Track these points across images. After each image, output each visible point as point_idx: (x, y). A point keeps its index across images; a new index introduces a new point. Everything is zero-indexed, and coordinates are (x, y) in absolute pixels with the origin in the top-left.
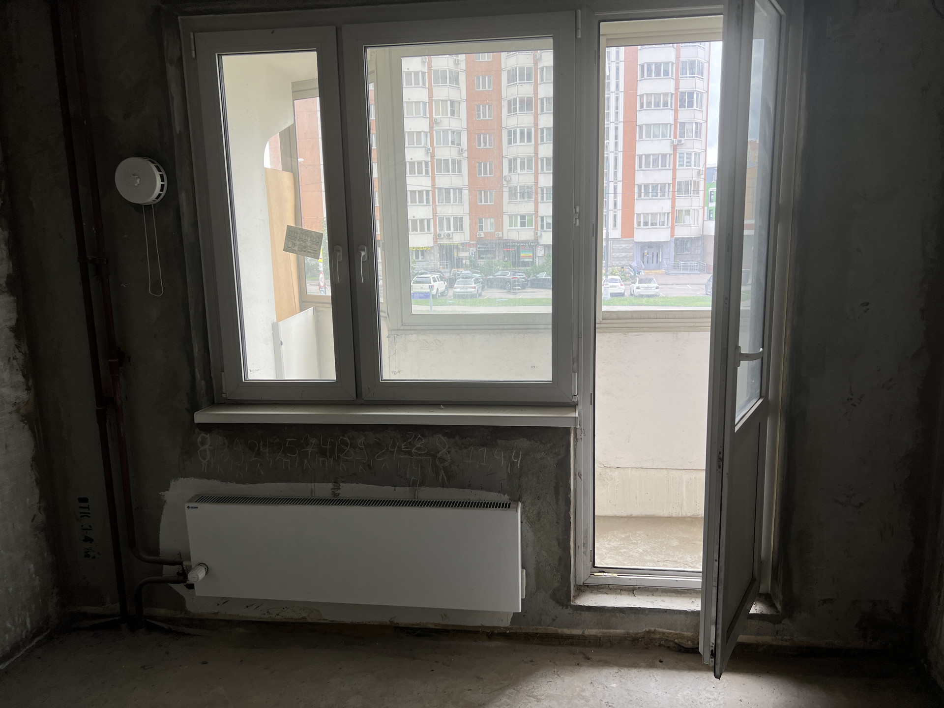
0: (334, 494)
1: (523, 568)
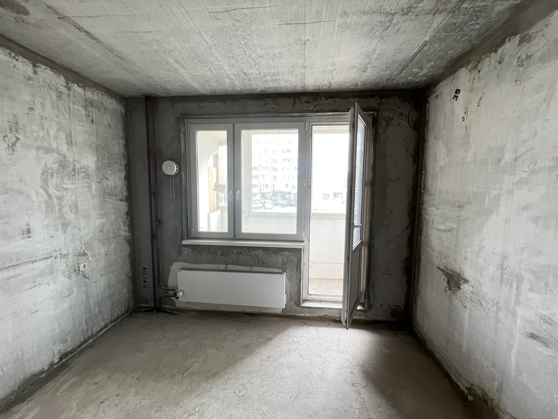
0: (226, 268)
1: (286, 293)
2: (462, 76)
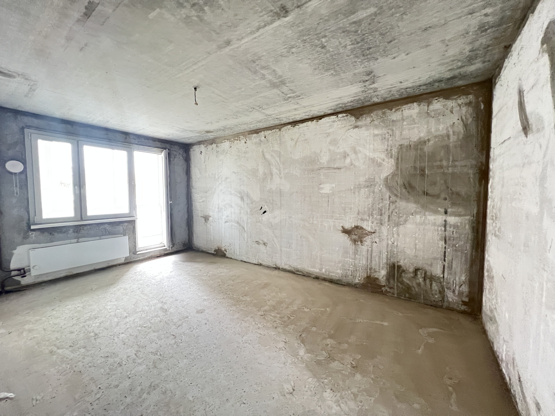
0: (77, 241)
2: (202, 147)
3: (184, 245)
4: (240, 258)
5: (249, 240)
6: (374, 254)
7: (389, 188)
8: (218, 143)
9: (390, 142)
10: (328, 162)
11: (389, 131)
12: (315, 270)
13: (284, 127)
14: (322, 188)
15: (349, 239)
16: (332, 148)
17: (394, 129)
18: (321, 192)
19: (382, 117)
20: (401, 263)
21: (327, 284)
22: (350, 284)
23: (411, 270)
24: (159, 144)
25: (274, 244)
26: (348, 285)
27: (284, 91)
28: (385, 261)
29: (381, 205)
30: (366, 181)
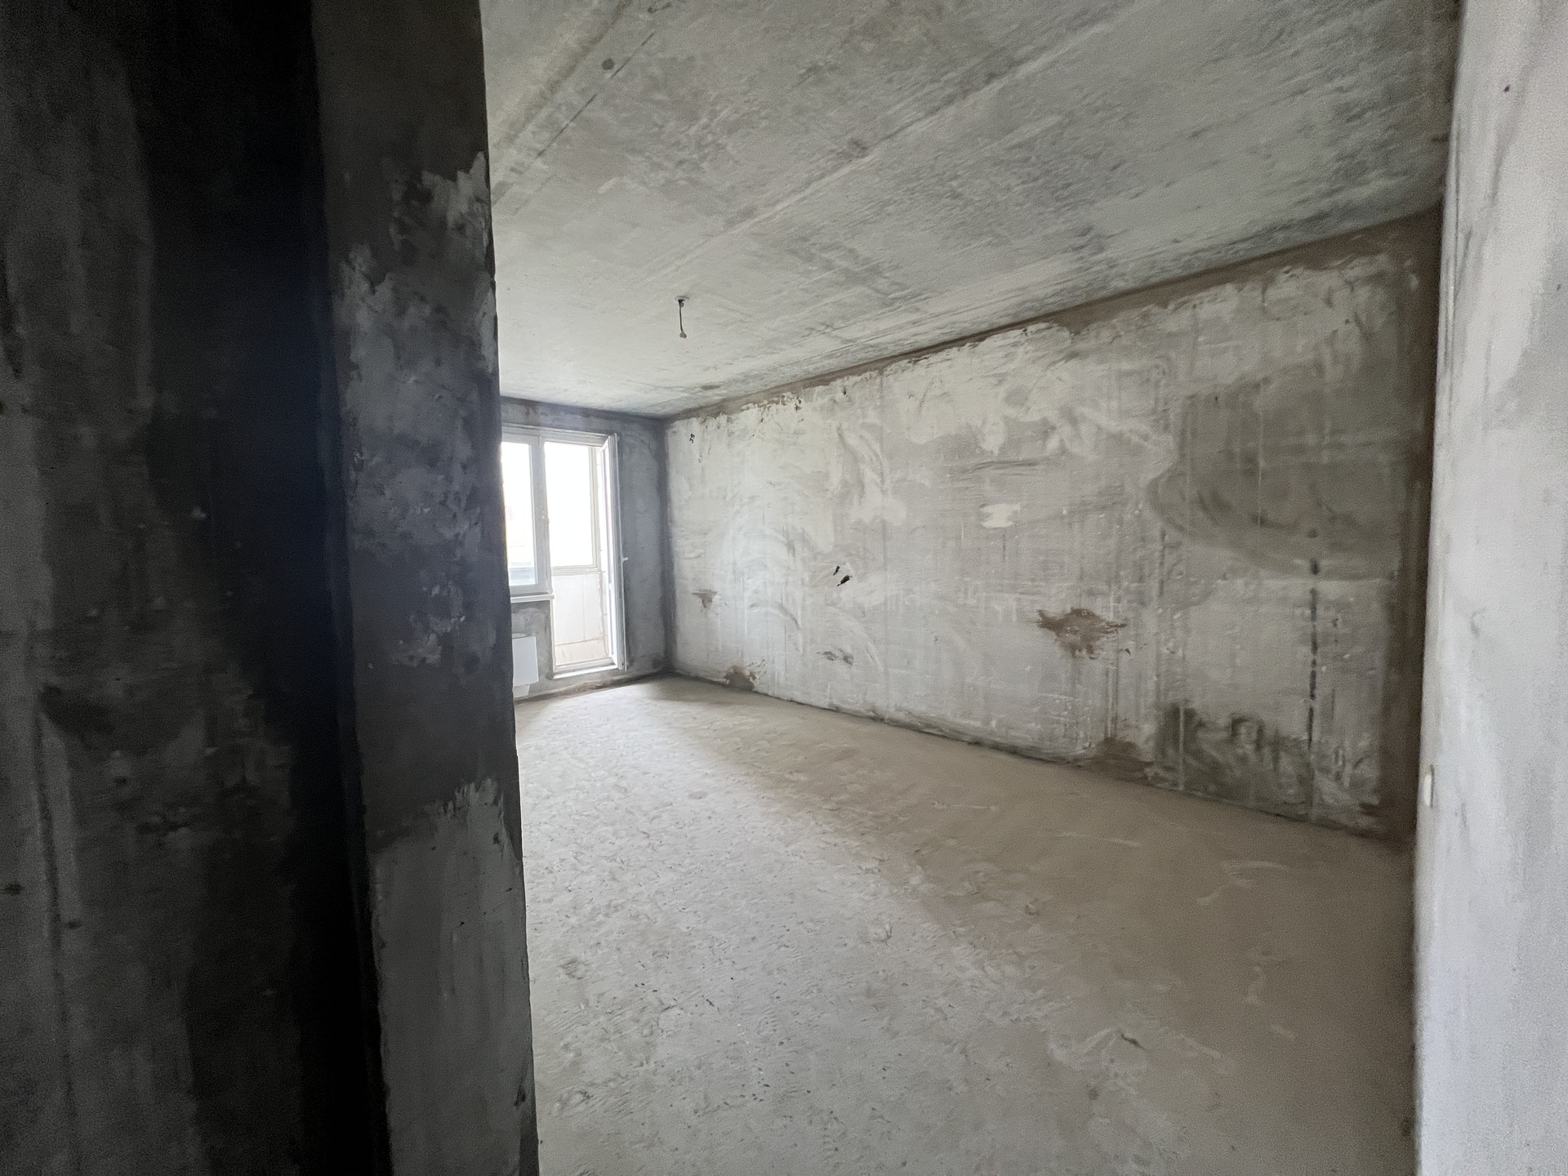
1: (536, 663)
2: (695, 424)
3: (656, 663)
4: (788, 694)
5: (808, 649)
6: (1123, 682)
7: (1160, 508)
8: (731, 413)
9: (1162, 392)
10: (1003, 449)
11: (1159, 362)
12: (973, 724)
13: (891, 363)
14: (988, 515)
15: (1058, 643)
16: (1011, 412)
17: (1173, 354)
18: (987, 524)
19: (1140, 327)
20: (1196, 704)
21: (1003, 757)
22: (1063, 759)
23: (1223, 721)
24: (596, 422)
25: (871, 660)
26: (1056, 760)
27: (880, 287)
28: (1151, 699)
29: (1139, 554)
30: (1100, 494)
